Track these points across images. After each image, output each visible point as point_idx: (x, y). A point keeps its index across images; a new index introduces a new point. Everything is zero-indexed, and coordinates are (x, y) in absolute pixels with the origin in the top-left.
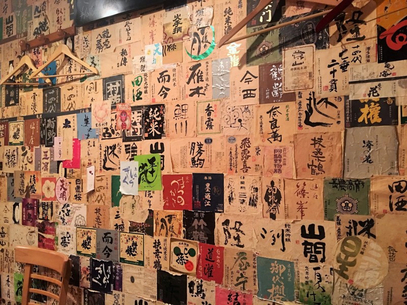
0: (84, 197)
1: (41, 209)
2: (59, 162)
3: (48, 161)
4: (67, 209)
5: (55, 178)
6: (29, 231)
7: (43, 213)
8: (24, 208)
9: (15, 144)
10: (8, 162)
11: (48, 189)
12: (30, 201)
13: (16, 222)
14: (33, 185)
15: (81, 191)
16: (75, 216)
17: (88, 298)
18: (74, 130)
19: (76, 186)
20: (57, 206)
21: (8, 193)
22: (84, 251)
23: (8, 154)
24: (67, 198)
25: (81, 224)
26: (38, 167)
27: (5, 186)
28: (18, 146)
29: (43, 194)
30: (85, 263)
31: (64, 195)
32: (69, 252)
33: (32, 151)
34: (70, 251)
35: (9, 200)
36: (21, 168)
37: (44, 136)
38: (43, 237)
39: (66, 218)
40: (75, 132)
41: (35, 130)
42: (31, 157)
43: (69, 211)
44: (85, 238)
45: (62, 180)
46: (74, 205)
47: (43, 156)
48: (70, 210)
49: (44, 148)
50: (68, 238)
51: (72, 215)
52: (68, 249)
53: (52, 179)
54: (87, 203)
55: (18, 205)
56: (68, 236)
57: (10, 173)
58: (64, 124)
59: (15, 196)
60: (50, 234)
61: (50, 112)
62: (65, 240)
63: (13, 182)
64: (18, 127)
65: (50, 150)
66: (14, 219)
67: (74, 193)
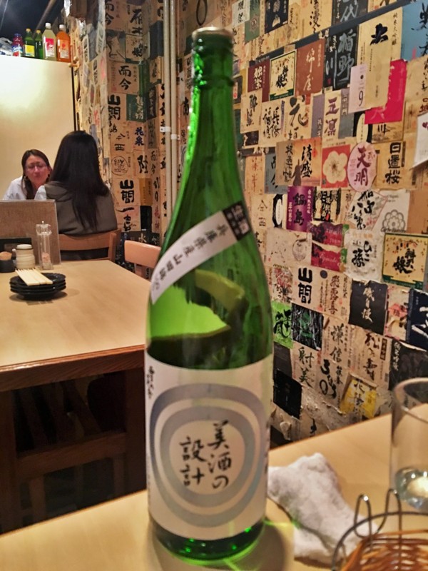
0: (406, 176)
1: (319, 204)
2: (357, 115)
3: (337, 116)
4: (368, 202)
5: (349, 146)
6: (296, 238)
7: (322, 209)
8: (291, 203)
9: (279, 97)
10: (268, 130)
11: (334, 167)
12: (300, 191)
13: (276, 226)
14: (308, 163)
15: (400, 164)
16: (383, 214)
17: (399, 357)
18: (394, 43)
19: (389, 156)
20: (349, 197)
21: (266, 180)
22: (397, 275)
23: (268, 116)
24: (370, 180)
25: (396, 227)
26: (316, 131)
27: (261, 169)
28: (284, 99)
29: (324, 176)
30: (398, 297)
31: (363, 176)
32: (368, 276)
33: (308, 103)
34: (369, 273)
35: (267, 190)
36: (288, 137)
37: (331, 71)
38: (320, 249)
39: (365, 217)
40: (397, 48)
41: (315, 63)
42: (306, 115)
43: (370, 204)
44: (402, 253)
45: (361, 147)
46: (382, 193)
47: (327, 108)
48: (373, 203)
49: (330, 94)
50: (366, 251)
51: (377, 212)
52: (366, 271)
53: (344, 150)
54: (413, 188)
55: (281, 199)
56: (367, 248)
57: (270, 148)
58: (373, 36)
59: (276, 184)
60: (332, 244)
61: (346, 18)
62: (360, 255)
63: (274, 162)
64: (286, 64)
65: (342, 95)
66: (274, 220)
67: (385, 168)
